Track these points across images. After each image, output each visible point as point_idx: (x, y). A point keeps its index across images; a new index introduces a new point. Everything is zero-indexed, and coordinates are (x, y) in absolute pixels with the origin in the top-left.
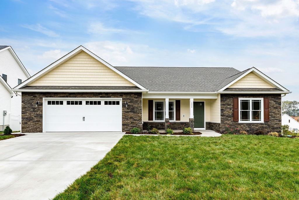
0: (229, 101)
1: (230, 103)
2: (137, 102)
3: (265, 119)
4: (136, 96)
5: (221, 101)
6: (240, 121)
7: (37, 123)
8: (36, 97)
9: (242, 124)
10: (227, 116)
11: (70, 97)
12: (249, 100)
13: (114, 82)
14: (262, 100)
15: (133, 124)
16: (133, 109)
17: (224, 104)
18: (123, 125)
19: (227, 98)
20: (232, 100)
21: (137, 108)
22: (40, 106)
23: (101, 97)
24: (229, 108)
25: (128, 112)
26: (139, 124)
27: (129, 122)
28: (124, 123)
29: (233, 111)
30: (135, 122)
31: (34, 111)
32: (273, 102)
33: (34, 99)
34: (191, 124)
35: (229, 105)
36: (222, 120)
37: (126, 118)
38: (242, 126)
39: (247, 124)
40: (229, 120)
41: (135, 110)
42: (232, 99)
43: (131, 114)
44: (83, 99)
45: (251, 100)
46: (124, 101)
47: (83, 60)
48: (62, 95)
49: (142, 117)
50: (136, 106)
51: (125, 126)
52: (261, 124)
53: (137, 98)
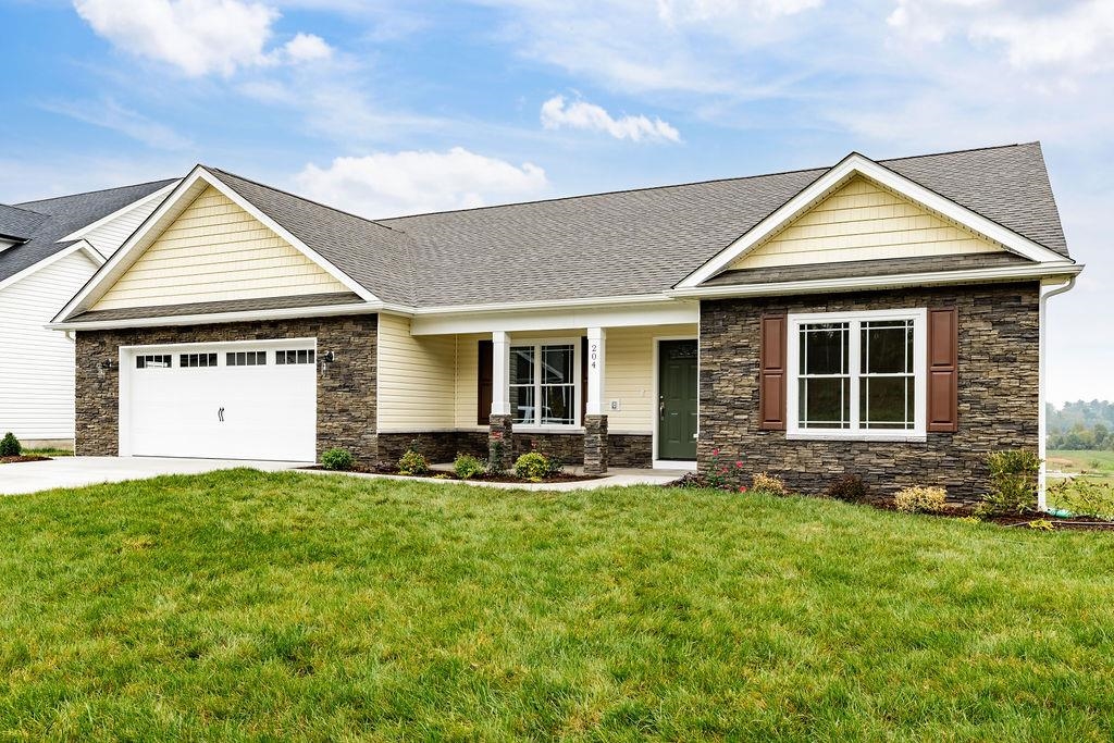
0: (742, 331)
1: (743, 342)
2: (360, 349)
3: (930, 418)
4: (360, 329)
6: (796, 431)
7: (106, 425)
8: (103, 344)
9: (805, 443)
10: (730, 406)
12: (847, 325)
13: (293, 281)
14: (917, 317)
15: (349, 435)
16: (350, 376)
17: (715, 349)
18: (320, 437)
19: (732, 317)
20: (754, 327)
21: (362, 372)
22: (114, 375)
23: (258, 337)
24: (741, 365)
25: (334, 389)
26: (368, 436)
27: (335, 425)
28: (322, 430)
29: (758, 378)
30: (353, 425)
31: (101, 389)
32: (982, 326)
33: (100, 353)
35: (737, 349)
36: (708, 423)
37: (326, 412)
38: (805, 452)
39: (831, 444)
40: (738, 424)
41: (357, 380)
42: (752, 320)
43: (342, 397)
44: (220, 347)
45: (855, 320)
46: (322, 347)
48: (162, 336)
49: (378, 407)
50: (359, 365)
51: (326, 443)
52: (910, 445)
53: (360, 335)
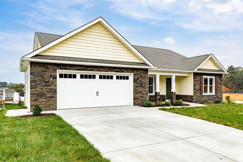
0: (198, 78)
2: (144, 77)
3: (215, 92)
4: (144, 72)
5: (194, 78)
6: (204, 94)
8: (49, 68)
10: (197, 90)
11: (87, 70)
12: (208, 78)
13: (126, 57)
15: (142, 98)
16: (142, 84)
17: (195, 81)
18: (134, 99)
19: (197, 76)
21: (145, 83)
22: (54, 80)
23: (116, 72)
24: (198, 84)
25: (138, 87)
26: (146, 98)
27: (138, 96)
28: (135, 97)
29: (200, 86)
30: (143, 96)
31: (46, 85)
32: (219, 79)
33: (46, 71)
34: (174, 97)
35: (198, 81)
36: (195, 93)
37: (136, 92)
38: (204, 97)
39: (207, 96)
40: (198, 93)
42: (199, 77)
43: (140, 89)
44: (97, 73)
46: (135, 76)
47: (99, 31)
50: (144, 81)
51: (136, 100)
52: (214, 95)
53: (145, 74)
